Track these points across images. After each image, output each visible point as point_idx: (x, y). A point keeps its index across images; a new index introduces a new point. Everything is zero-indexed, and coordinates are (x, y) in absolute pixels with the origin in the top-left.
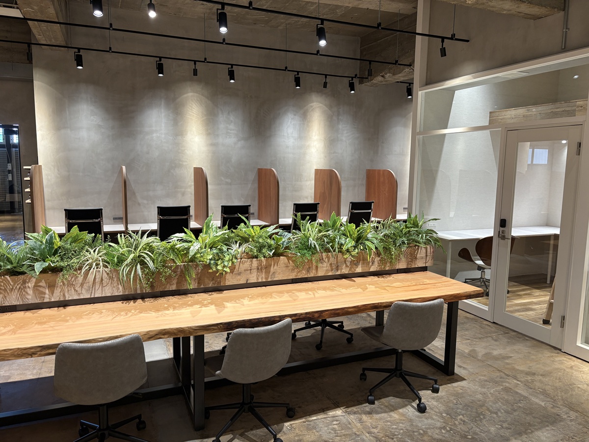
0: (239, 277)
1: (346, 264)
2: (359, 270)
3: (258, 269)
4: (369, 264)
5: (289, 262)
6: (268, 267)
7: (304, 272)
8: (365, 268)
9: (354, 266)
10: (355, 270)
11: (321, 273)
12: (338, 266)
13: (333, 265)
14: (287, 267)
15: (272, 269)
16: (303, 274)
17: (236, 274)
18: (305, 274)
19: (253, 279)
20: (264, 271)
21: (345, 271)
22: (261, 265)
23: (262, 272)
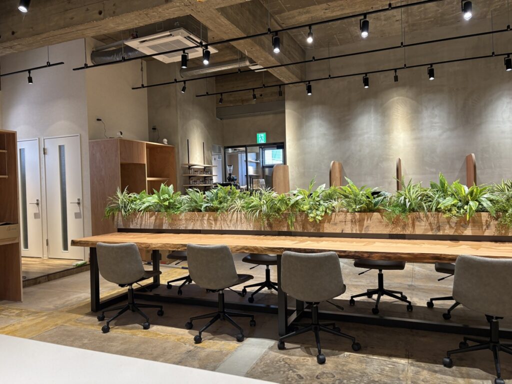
0: (335, 227)
1: (449, 224)
2: (468, 232)
3: (352, 221)
4: (482, 228)
5: (382, 217)
6: (361, 221)
7: (399, 229)
8: (477, 231)
9: (461, 228)
10: (463, 233)
11: (419, 231)
12: (439, 226)
13: (433, 225)
14: (381, 222)
15: (366, 223)
16: (398, 231)
17: (332, 224)
18: (401, 231)
19: (348, 230)
20: (358, 224)
21: (448, 231)
22: (355, 218)
23: (356, 224)
